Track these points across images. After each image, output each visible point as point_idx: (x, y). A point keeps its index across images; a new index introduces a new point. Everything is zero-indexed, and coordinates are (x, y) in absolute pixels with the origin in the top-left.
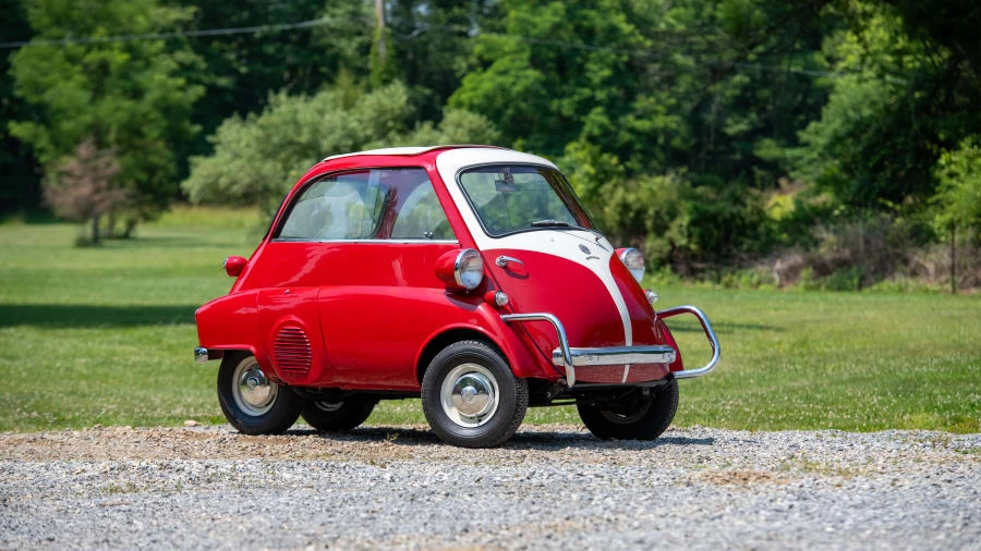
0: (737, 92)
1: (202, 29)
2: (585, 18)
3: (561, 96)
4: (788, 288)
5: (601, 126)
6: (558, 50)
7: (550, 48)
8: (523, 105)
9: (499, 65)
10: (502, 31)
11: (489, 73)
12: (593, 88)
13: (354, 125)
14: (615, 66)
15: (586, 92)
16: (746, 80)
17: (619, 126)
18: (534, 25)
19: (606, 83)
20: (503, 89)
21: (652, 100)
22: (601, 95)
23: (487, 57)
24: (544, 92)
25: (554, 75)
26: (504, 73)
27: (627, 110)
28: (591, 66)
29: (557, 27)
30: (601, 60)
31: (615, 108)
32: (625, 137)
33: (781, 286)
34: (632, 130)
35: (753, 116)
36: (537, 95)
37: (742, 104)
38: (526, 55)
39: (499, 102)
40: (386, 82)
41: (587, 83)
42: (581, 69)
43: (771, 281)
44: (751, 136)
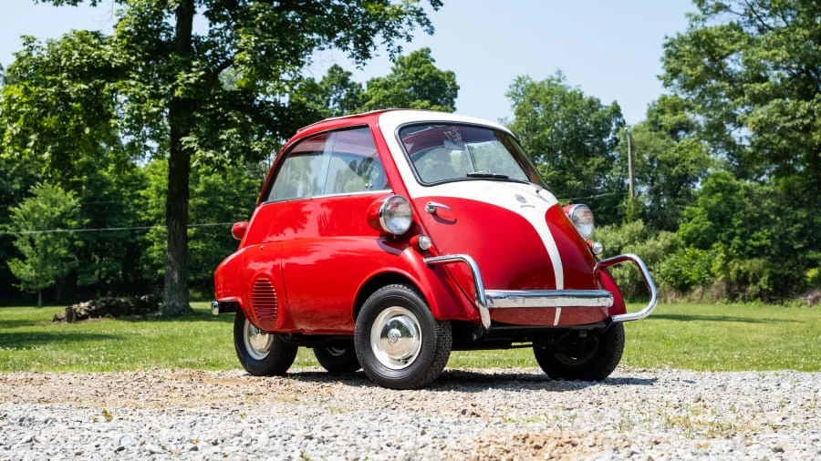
0: (799, 231)
2: (731, 199)
3: (722, 232)
4: (814, 307)
5: (738, 244)
6: (720, 213)
7: (716, 212)
8: (705, 236)
9: (694, 220)
10: (697, 206)
11: (691, 223)
12: (735, 229)
13: (620, 238)
14: (744, 219)
15: (732, 230)
16: (802, 226)
17: (746, 244)
18: (709, 203)
19: (740, 226)
20: (696, 230)
21: (760, 233)
22: (738, 231)
23: (690, 216)
24: (713, 230)
25: (718, 224)
26: (697, 223)
27: (749, 238)
28: (734, 219)
29: (719, 203)
30: (738, 217)
31: (744, 237)
32: (749, 248)
33: (811, 306)
34: (752, 246)
35: (805, 241)
36: (710, 231)
37: (800, 236)
38: (706, 215)
39: (695, 235)
40: (634, 220)
41: (732, 226)
42: (730, 221)
43: (806, 304)
44: (803, 250)
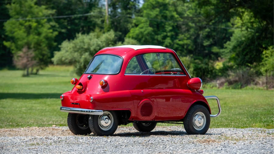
0: (207, 33)
1: (57, 16)
2: (165, 13)
3: (158, 34)
4: (221, 88)
5: (170, 43)
6: (157, 22)
7: (155, 21)
8: (147, 37)
9: (140, 26)
10: (142, 16)
11: (137, 28)
12: (167, 33)
13: (100, 43)
14: (173, 26)
15: (165, 34)
16: (209, 30)
17: (174, 43)
18: (151, 15)
19: (171, 31)
20: (141, 33)
21: (183, 36)
22: (169, 34)
23: (137, 23)
24: (153, 33)
25: (156, 29)
26: (142, 28)
27: (176, 38)
28: (167, 26)
29: (157, 15)
30: (169, 25)
31: (173, 38)
32: (176, 46)
33: (219, 88)
34: (178, 44)
35: (211, 40)
36: (151, 34)
37: (208, 37)
38: (148, 23)
39: (140, 36)
40: (109, 31)
41: (165, 31)
42: (163, 27)
43: (216, 86)
44: (211, 46)
